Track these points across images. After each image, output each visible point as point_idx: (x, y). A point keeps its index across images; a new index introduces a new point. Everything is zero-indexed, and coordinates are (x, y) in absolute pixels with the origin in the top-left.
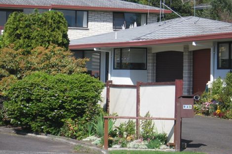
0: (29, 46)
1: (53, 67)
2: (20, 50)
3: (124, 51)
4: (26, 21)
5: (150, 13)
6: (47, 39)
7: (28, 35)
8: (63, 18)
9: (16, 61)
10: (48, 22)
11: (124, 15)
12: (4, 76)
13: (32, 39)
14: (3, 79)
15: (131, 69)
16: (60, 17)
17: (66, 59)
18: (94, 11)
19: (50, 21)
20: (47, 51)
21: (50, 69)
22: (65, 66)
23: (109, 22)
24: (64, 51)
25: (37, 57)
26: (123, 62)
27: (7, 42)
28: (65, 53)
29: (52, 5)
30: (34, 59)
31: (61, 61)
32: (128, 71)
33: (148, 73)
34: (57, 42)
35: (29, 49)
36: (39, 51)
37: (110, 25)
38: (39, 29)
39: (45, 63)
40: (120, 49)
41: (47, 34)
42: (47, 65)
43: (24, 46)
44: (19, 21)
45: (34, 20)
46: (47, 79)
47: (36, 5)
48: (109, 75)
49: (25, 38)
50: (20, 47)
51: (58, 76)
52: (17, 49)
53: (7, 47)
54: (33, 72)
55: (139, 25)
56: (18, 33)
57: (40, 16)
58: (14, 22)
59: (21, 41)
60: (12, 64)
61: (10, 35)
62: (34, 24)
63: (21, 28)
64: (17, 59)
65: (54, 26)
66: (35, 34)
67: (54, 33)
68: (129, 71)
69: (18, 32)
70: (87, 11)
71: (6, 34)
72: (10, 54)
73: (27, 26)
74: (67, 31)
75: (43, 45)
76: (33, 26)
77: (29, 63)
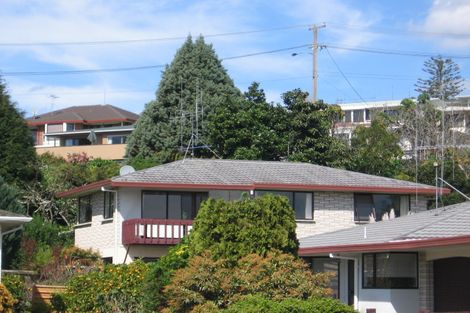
0: (234, 254)
1: (276, 287)
2: (222, 260)
3: (379, 258)
4: (229, 211)
5: (419, 195)
6: (263, 241)
7: (233, 236)
8: (288, 207)
9: (215, 278)
10: (266, 214)
11: (372, 198)
12: (197, 304)
13: (239, 241)
14: (195, 308)
15: (392, 288)
16: (283, 204)
17: (298, 273)
18: (324, 192)
19: (268, 211)
20: (265, 261)
21: (271, 290)
22: (296, 286)
23: (348, 209)
24: (294, 260)
25: (249, 272)
26: (378, 276)
27: (199, 248)
28: (295, 265)
29: (255, 184)
30: (244, 275)
31: (288, 278)
32: (387, 292)
33: (421, 294)
34: (280, 246)
35: (234, 258)
36: (252, 261)
37: (350, 215)
38: (250, 225)
39: (263, 281)
40: (372, 256)
41: (264, 233)
42: (267, 285)
43: (227, 253)
44: (218, 212)
45: (241, 210)
46: (269, 308)
47: (229, 183)
48: (356, 298)
49: (228, 240)
50: (220, 254)
51: (287, 302)
52: (215, 259)
53: (200, 255)
54: (244, 296)
55: (398, 214)
56: (216, 233)
57: (252, 204)
58: (209, 214)
59: (222, 245)
60: (208, 283)
61: (204, 235)
62: (242, 217)
63: (221, 223)
64: (218, 274)
65: (275, 219)
66: (244, 233)
67: (275, 231)
68: (389, 291)
69: (216, 230)
70: (312, 192)
71: (197, 235)
72: (206, 266)
73: (230, 221)
74: (296, 226)
75: (258, 252)
76: (240, 221)
77: (236, 282)
